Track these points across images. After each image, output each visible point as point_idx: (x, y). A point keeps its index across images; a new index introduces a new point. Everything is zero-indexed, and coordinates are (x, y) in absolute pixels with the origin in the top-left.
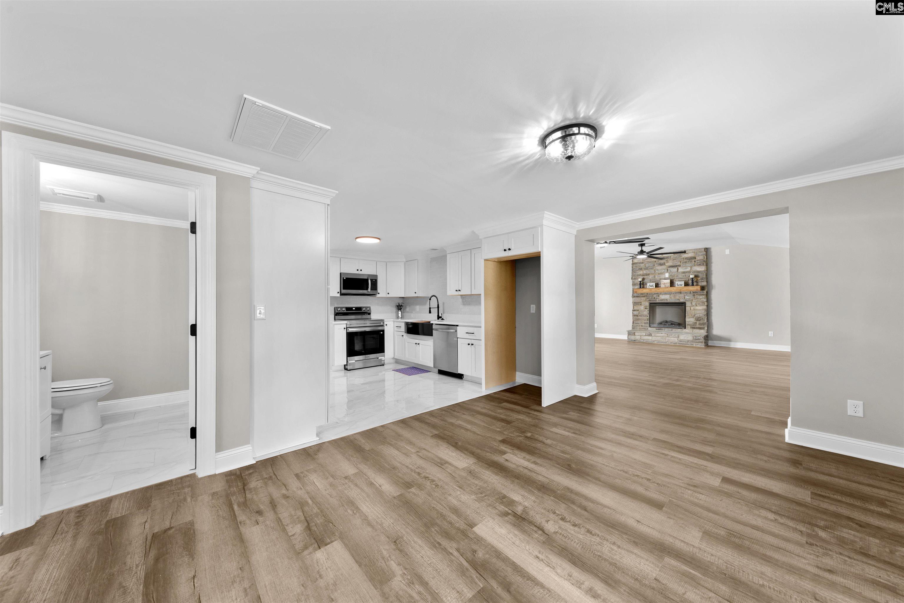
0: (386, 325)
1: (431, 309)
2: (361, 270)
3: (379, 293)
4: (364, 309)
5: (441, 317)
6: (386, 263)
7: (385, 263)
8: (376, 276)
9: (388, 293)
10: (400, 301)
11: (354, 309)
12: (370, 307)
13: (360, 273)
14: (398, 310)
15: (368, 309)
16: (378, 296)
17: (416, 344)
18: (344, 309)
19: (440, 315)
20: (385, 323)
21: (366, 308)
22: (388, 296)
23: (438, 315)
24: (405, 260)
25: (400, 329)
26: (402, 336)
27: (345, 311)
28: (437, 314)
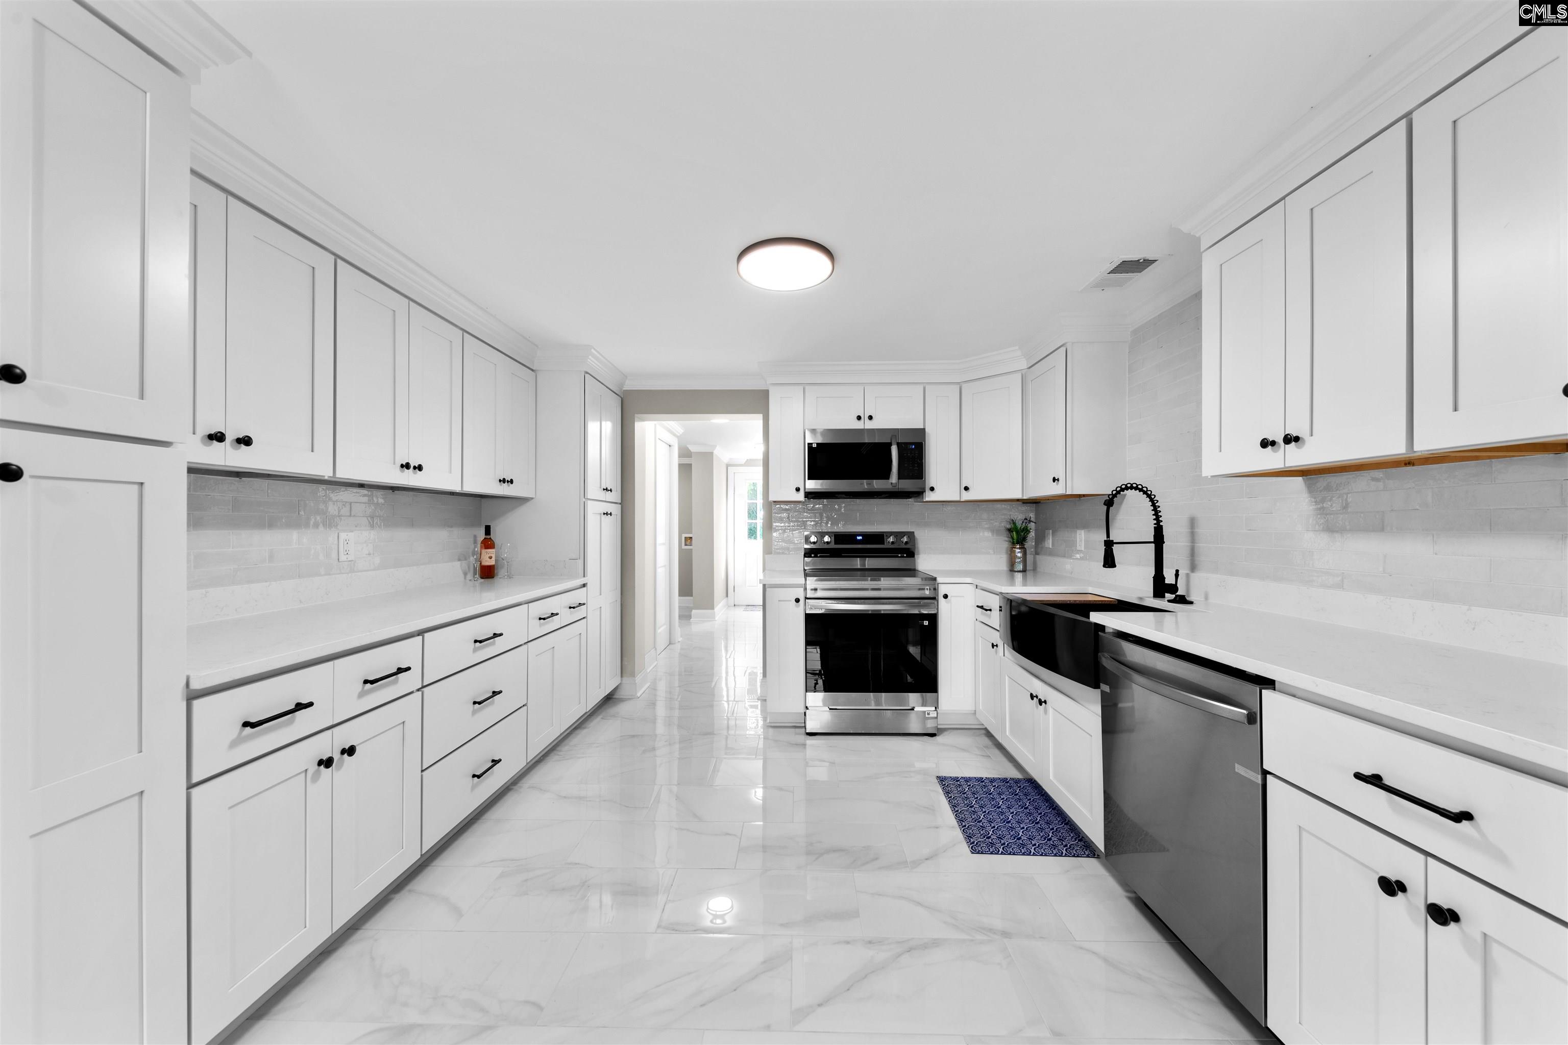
0: (946, 596)
1: (1115, 548)
2: (870, 418)
3: (932, 489)
4: (891, 539)
5: (1173, 588)
6: (960, 385)
7: (957, 388)
8: (922, 432)
9: (966, 489)
10: (1018, 516)
11: (859, 538)
12: (911, 535)
13: (869, 425)
14: (1013, 543)
15: (905, 539)
16: (929, 496)
17: (1032, 697)
18: (827, 539)
19: (1169, 579)
20: (942, 590)
21: (899, 535)
22: (966, 496)
23: (1159, 577)
24: (1023, 364)
25: (989, 616)
26: (993, 646)
27: (833, 546)
28: (1152, 571)
